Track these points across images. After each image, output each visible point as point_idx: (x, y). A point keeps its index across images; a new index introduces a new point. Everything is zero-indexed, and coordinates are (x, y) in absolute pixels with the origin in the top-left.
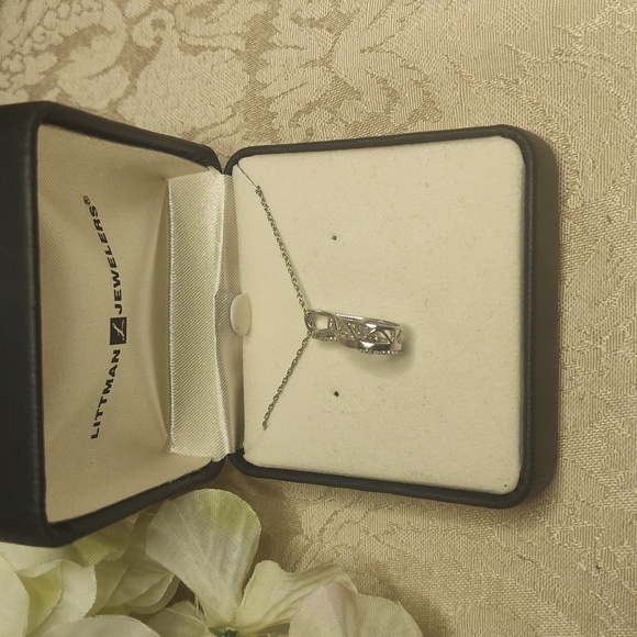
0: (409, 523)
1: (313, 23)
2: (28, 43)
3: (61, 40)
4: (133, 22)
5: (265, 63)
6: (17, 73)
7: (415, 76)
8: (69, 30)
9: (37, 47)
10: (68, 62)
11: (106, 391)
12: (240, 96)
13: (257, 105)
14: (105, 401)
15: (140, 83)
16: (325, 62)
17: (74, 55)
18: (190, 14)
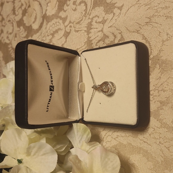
0: (121, 135)
1: (99, 22)
2: (47, 34)
3: (53, 32)
4: (66, 27)
5: (91, 32)
6: (45, 40)
7: (119, 31)
8: (54, 30)
9: (49, 34)
10: (54, 37)
11: (49, 101)
12: (86, 40)
13: (89, 42)
14: (49, 104)
15: (67, 40)
16: (102, 31)
17: (55, 35)
18: (76, 24)
